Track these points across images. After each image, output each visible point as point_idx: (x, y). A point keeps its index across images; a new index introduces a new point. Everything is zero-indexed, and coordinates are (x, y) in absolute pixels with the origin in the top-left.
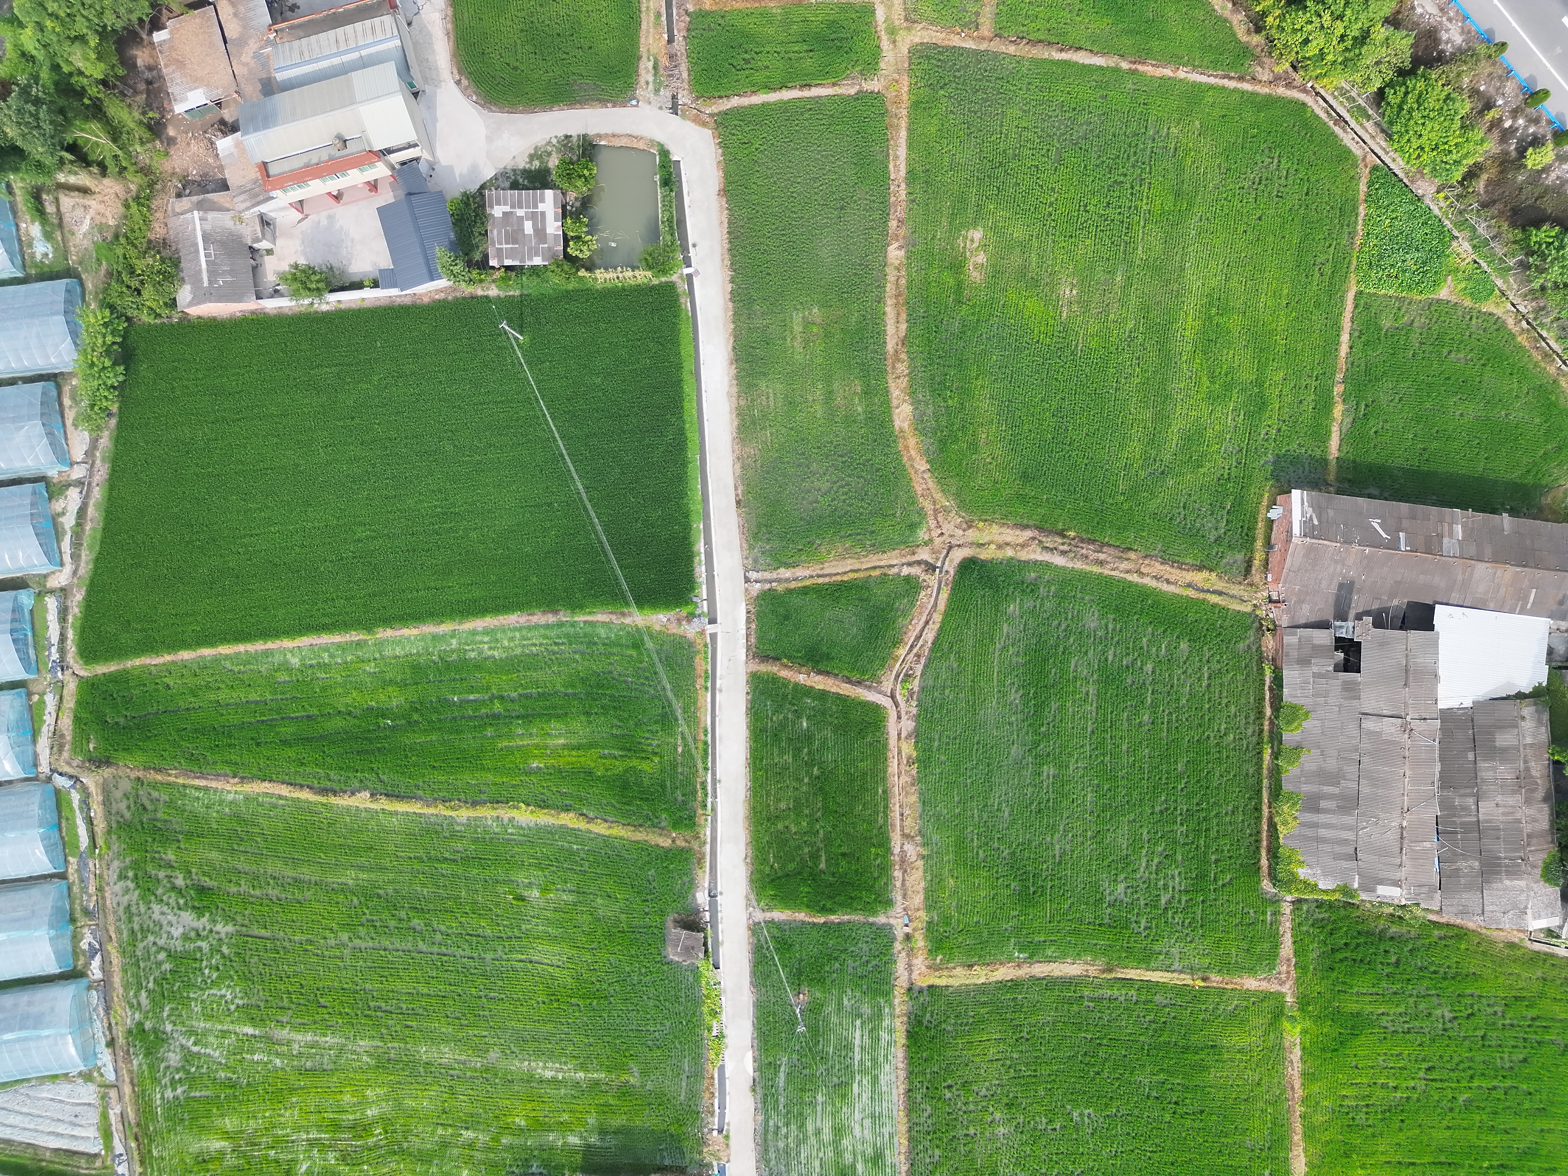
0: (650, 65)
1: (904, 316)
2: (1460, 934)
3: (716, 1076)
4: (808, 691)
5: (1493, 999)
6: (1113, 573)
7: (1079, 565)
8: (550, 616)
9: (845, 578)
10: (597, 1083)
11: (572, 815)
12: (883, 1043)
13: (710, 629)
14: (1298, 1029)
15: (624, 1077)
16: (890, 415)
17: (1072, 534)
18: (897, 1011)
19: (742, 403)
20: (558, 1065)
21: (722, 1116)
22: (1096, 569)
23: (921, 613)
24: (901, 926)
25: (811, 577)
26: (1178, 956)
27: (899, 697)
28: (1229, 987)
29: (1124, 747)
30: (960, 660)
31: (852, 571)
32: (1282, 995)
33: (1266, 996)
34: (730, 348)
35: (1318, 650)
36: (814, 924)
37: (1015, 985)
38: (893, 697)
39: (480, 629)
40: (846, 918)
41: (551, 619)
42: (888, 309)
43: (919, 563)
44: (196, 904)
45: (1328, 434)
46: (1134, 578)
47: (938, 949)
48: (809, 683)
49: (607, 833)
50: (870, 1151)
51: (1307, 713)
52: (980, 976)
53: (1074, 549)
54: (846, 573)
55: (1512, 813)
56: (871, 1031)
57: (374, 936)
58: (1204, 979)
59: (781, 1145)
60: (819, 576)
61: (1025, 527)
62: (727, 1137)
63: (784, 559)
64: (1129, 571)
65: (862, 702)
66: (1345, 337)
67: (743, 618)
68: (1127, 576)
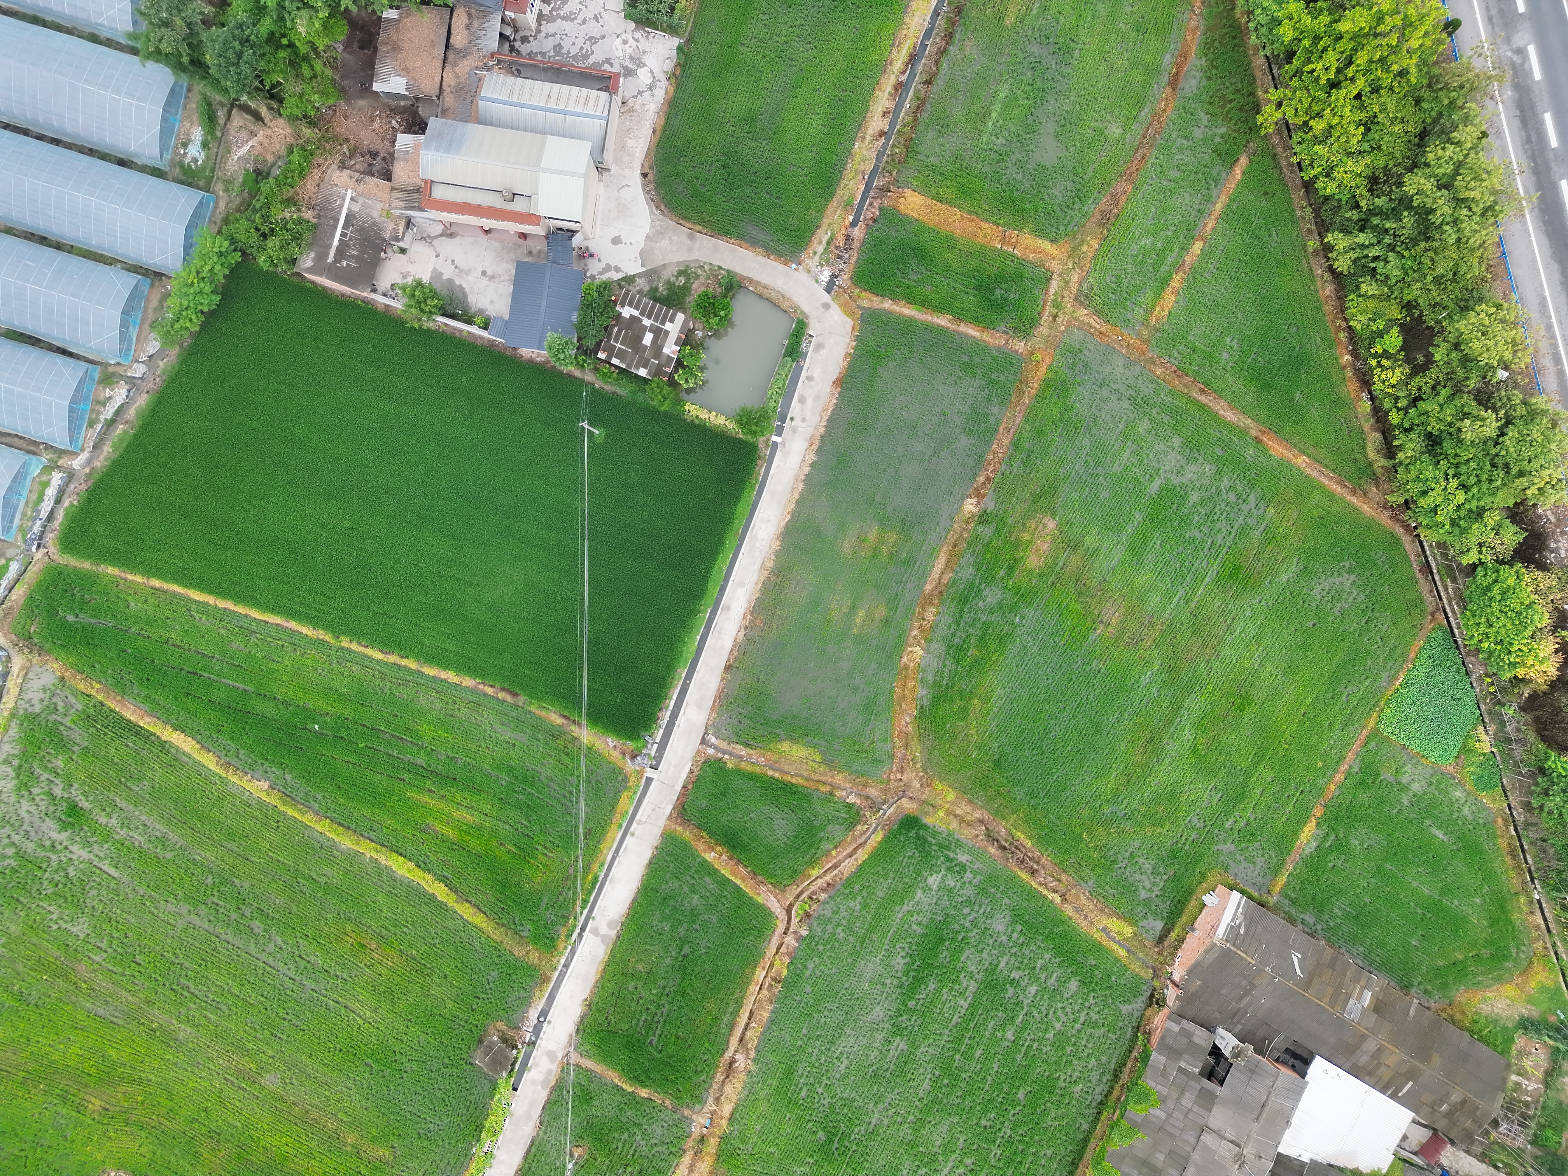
0: (827, 237)
4: (712, 872)
6: (1039, 887)
7: (1012, 866)
8: (508, 695)
9: (794, 781)
11: (445, 887)
13: (649, 773)
16: (902, 650)
19: (772, 579)
22: (1026, 877)
23: (848, 844)
24: (700, 1125)
25: (763, 765)
27: (794, 915)
29: (978, 1053)
30: (865, 906)
31: (803, 777)
35: (1193, 1048)
36: (622, 1089)
38: (788, 910)
39: (441, 679)
40: (654, 1096)
41: (508, 698)
43: (867, 797)
44: (63, 818)
46: (1057, 900)
47: (724, 1161)
48: (716, 864)
49: (471, 920)
51: (1157, 1101)
54: (796, 776)
57: (212, 919)
60: (771, 768)
61: (979, 807)
63: (746, 737)
64: (1055, 891)
65: (758, 903)
66: (1344, 767)
67: (684, 776)
68: (1051, 896)
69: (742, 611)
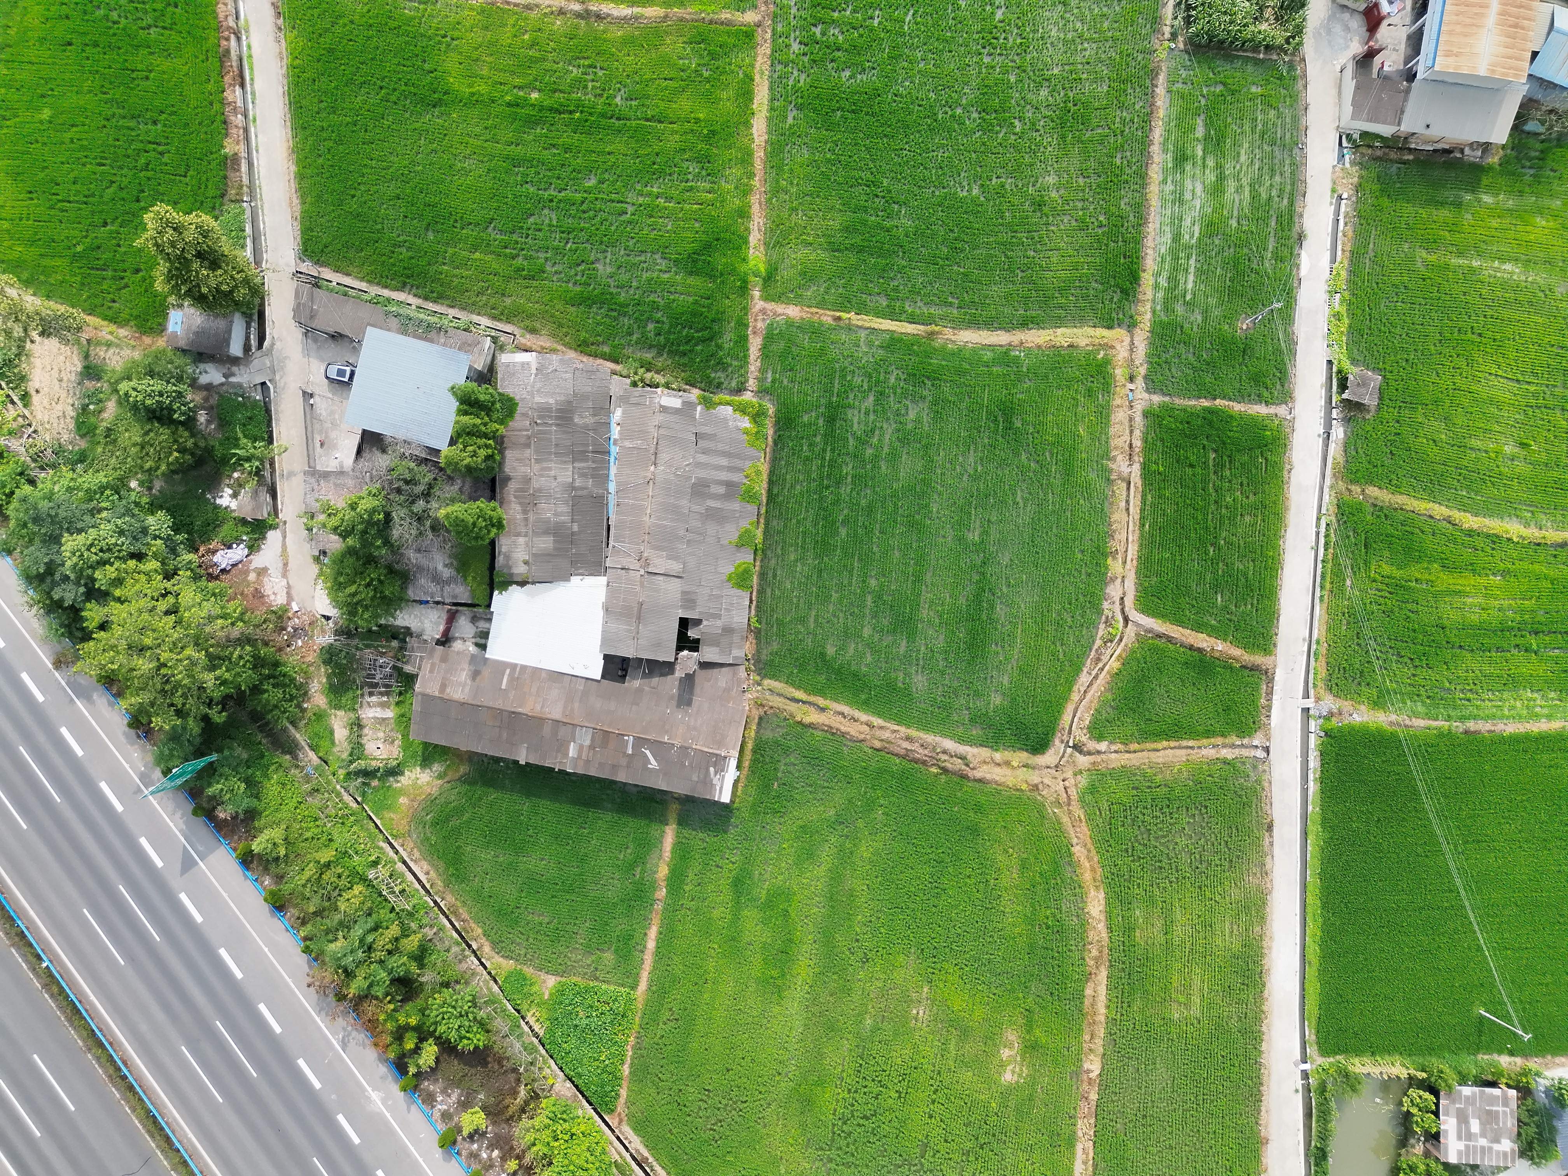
1: (1087, 1002)
2: (583, 347)
3: (1339, 253)
4: (1215, 632)
5: (555, 279)
6: (896, 728)
7: (930, 738)
8: (1472, 729)
9: (1165, 743)
10: (1460, 254)
11: (1466, 526)
12: (1165, 274)
13: (1310, 703)
14: (752, 263)
15: (1433, 258)
16: (1108, 904)
17: (934, 770)
18: (1148, 306)
19: (1257, 929)
20: (1499, 275)
21: (1337, 213)
22: (913, 733)
23: (1091, 702)
24: (1138, 391)
25: (1200, 747)
26: (862, 344)
27: (1120, 618)
28: (815, 310)
31: (1158, 750)
32: (762, 298)
33: (778, 298)
34: (1268, 985)
35: (715, 643)
36: (1224, 398)
37: (1025, 324)
38: (1126, 620)
39: (1543, 720)
40: (1193, 402)
41: (1471, 725)
42: (1103, 1010)
43: (1089, 753)
45: (674, 851)
46: (877, 721)
47: (1101, 366)
48: (1213, 640)
49: (1431, 505)
50: (1188, 167)
51: (729, 580)
52: (1062, 336)
53: (934, 755)
54: (1165, 749)
55: (543, 469)
56: (1176, 287)
58: (839, 318)
59: (1277, 179)
60: (1192, 748)
61: (980, 781)
62: (1333, 191)
63: (1227, 767)
64: (881, 728)
65: (1158, 617)
66: (652, 944)
67: (1274, 711)
68: (883, 723)
69: (1276, 888)
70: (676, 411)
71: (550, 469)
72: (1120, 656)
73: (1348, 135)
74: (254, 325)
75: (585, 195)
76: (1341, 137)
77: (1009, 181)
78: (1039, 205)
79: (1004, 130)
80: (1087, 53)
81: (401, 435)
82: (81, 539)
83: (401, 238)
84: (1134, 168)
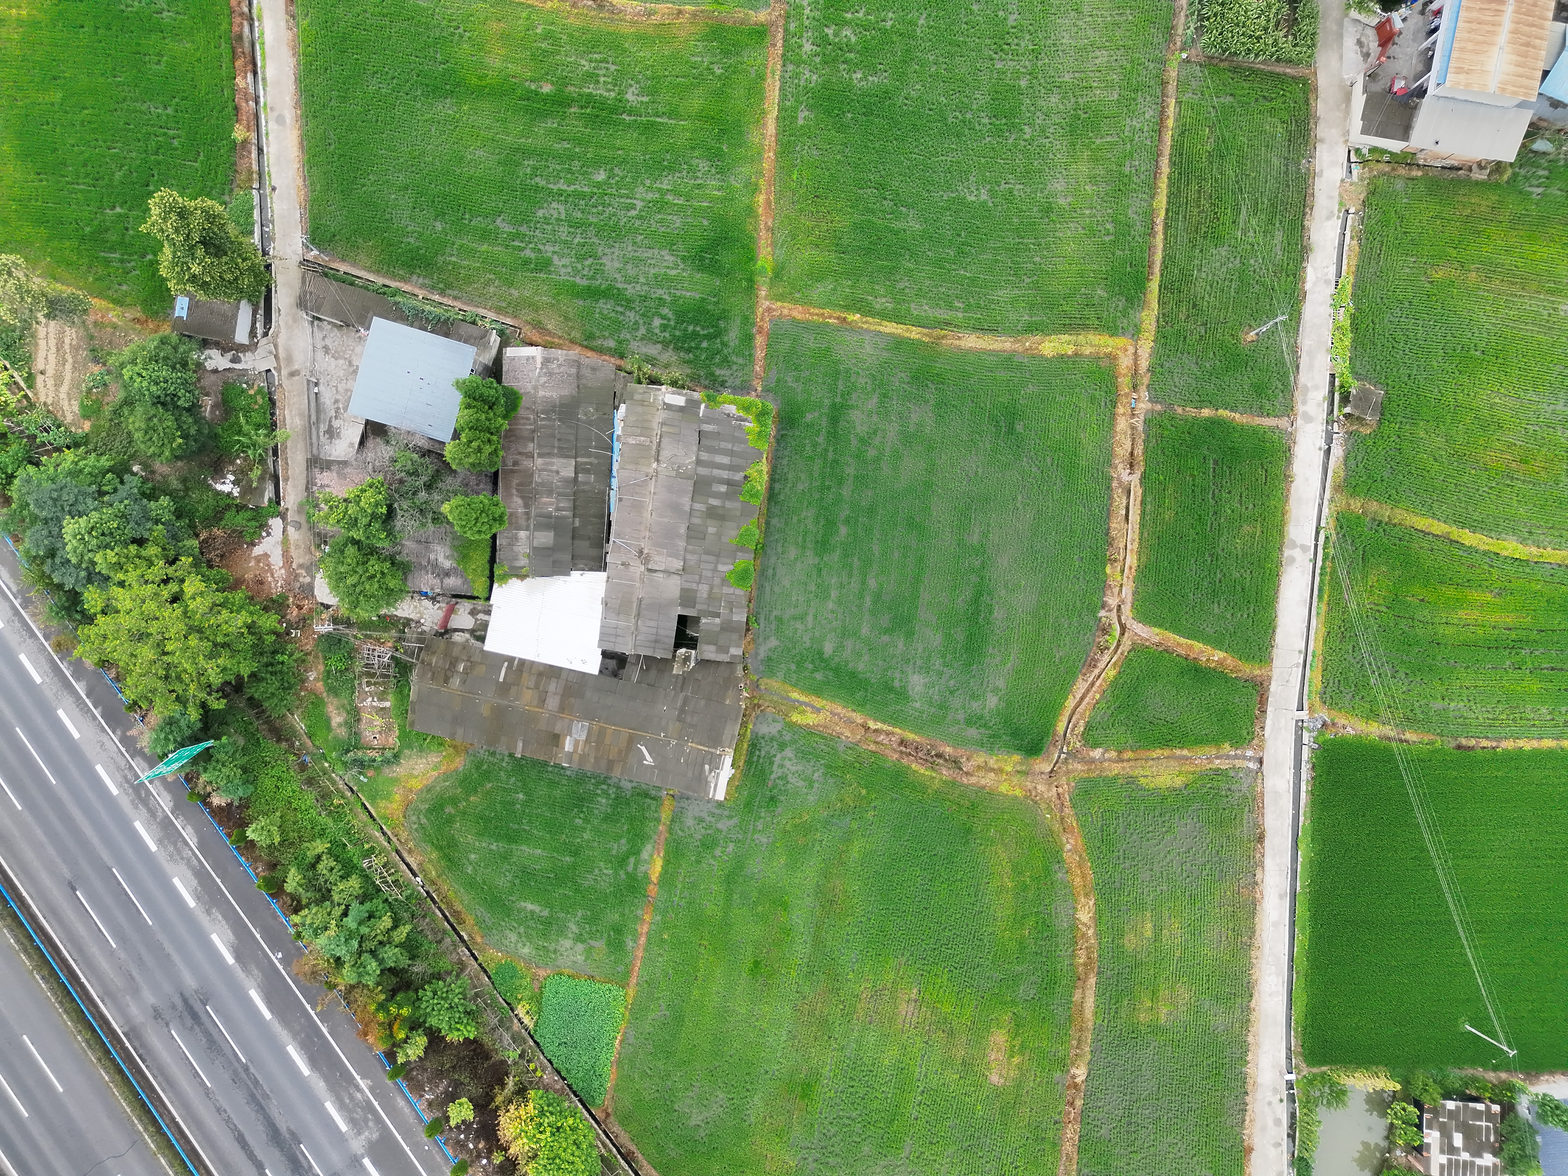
1: (1075, 1008)
2: (588, 342)
3: (1344, 267)
4: (1210, 641)
5: (562, 273)
6: (891, 730)
8: (1464, 745)
9: (1159, 752)
11: (1464, 542)
13: (1304, 715)
14: (759, 263)
16: (1098, 910)
18: (1153, 315)
19: (1248, 939)
21: (1344, 227)
22: (908, 735)
23: (1087, 709)
24: (1141, 400)
25: (1193, 757)
26: (866, 346)
27: (1117, 627)
28: (820, 311)
31: (1152, 759)
32: (769, 297)
33: (785, 298)
34: (1256, 995)
35: (713, 641)
36: (1226, 408)
37: (1029, 330)
38: (1123, 628)
39: (1537, 739)
40: (1195, 412)
42: (1091, 1017)
43: (1083, 760)
46: (872, 723)
47: (1106, 373)
48: (1209, 650)
51: (730, 578)
52: (1067, 343)
53: (928, 758)
54: (1159, 758)
55: (545, 463)
58: (845, 318)
60: (1185, 757)
61: (974, 786)
62: (1341, 204)
63: (1220, 778)
64: (876, 731)
65: (1155, 626)
66: (643, 940)
67: (1269, 722)
68: (879, 725)
69: (1266, 898)
70: (681, 409)
71: (553, 464)
72: (1115, 663)
73: (1357, 150)
74: (261, 312)
75: (595, 190)
76: (1349, 152)
77: (1018, 187)
78: (1047, 210)
79: (1013, 136)
80: (1097, 62)
81: (405, 426)
82: (83, 521)
83: (409, 229)
84: (1143, 177)
